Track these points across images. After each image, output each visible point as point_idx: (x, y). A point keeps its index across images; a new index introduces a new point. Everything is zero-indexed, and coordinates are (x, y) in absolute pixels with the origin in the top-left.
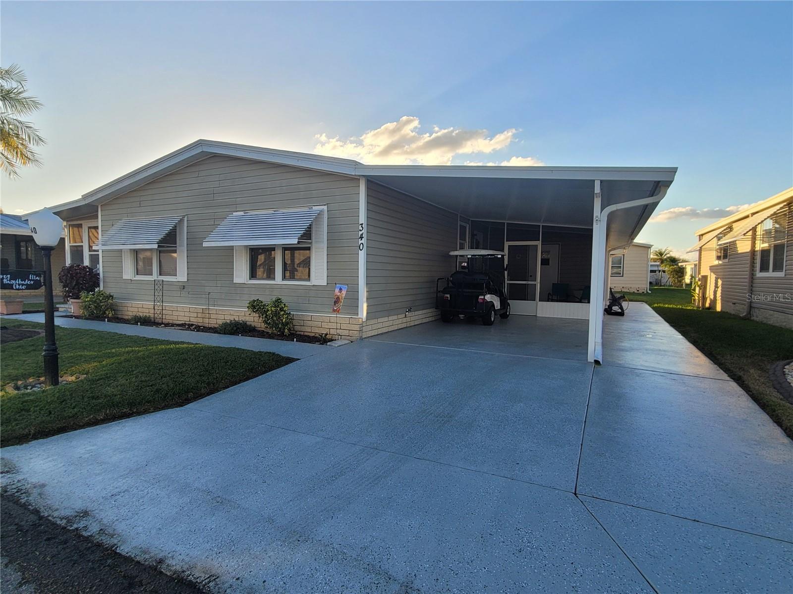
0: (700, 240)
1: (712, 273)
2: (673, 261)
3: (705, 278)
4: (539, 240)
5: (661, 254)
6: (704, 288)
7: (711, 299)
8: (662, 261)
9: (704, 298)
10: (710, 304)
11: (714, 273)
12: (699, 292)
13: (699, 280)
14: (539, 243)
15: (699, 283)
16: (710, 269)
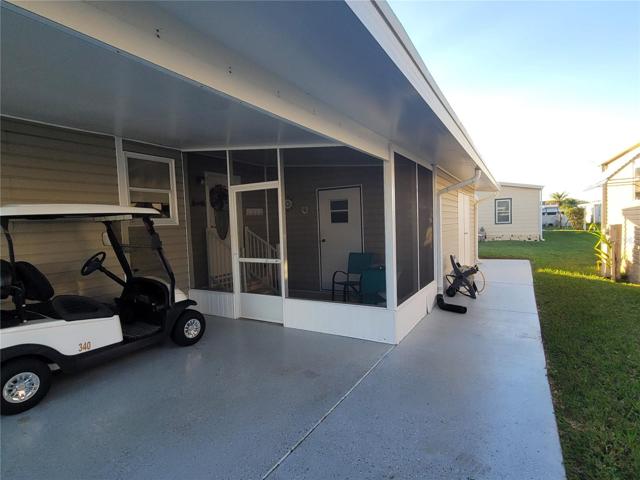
0: (603, 170)
1: (628, 221)
2: (573, 203)
3: (617, 229)
4: (277, 179)
5: (559, 197)
6: (615, 244)
7: (628, 262)
8: (561, 204)
9: (617, 260)
10: (627, 269)
11: (632, 220)
12: (608, 251)
13: (607, 233)
14: (277, 185)
15: (608, 237)
16: (624, 214)
